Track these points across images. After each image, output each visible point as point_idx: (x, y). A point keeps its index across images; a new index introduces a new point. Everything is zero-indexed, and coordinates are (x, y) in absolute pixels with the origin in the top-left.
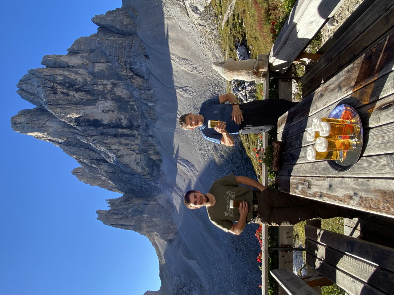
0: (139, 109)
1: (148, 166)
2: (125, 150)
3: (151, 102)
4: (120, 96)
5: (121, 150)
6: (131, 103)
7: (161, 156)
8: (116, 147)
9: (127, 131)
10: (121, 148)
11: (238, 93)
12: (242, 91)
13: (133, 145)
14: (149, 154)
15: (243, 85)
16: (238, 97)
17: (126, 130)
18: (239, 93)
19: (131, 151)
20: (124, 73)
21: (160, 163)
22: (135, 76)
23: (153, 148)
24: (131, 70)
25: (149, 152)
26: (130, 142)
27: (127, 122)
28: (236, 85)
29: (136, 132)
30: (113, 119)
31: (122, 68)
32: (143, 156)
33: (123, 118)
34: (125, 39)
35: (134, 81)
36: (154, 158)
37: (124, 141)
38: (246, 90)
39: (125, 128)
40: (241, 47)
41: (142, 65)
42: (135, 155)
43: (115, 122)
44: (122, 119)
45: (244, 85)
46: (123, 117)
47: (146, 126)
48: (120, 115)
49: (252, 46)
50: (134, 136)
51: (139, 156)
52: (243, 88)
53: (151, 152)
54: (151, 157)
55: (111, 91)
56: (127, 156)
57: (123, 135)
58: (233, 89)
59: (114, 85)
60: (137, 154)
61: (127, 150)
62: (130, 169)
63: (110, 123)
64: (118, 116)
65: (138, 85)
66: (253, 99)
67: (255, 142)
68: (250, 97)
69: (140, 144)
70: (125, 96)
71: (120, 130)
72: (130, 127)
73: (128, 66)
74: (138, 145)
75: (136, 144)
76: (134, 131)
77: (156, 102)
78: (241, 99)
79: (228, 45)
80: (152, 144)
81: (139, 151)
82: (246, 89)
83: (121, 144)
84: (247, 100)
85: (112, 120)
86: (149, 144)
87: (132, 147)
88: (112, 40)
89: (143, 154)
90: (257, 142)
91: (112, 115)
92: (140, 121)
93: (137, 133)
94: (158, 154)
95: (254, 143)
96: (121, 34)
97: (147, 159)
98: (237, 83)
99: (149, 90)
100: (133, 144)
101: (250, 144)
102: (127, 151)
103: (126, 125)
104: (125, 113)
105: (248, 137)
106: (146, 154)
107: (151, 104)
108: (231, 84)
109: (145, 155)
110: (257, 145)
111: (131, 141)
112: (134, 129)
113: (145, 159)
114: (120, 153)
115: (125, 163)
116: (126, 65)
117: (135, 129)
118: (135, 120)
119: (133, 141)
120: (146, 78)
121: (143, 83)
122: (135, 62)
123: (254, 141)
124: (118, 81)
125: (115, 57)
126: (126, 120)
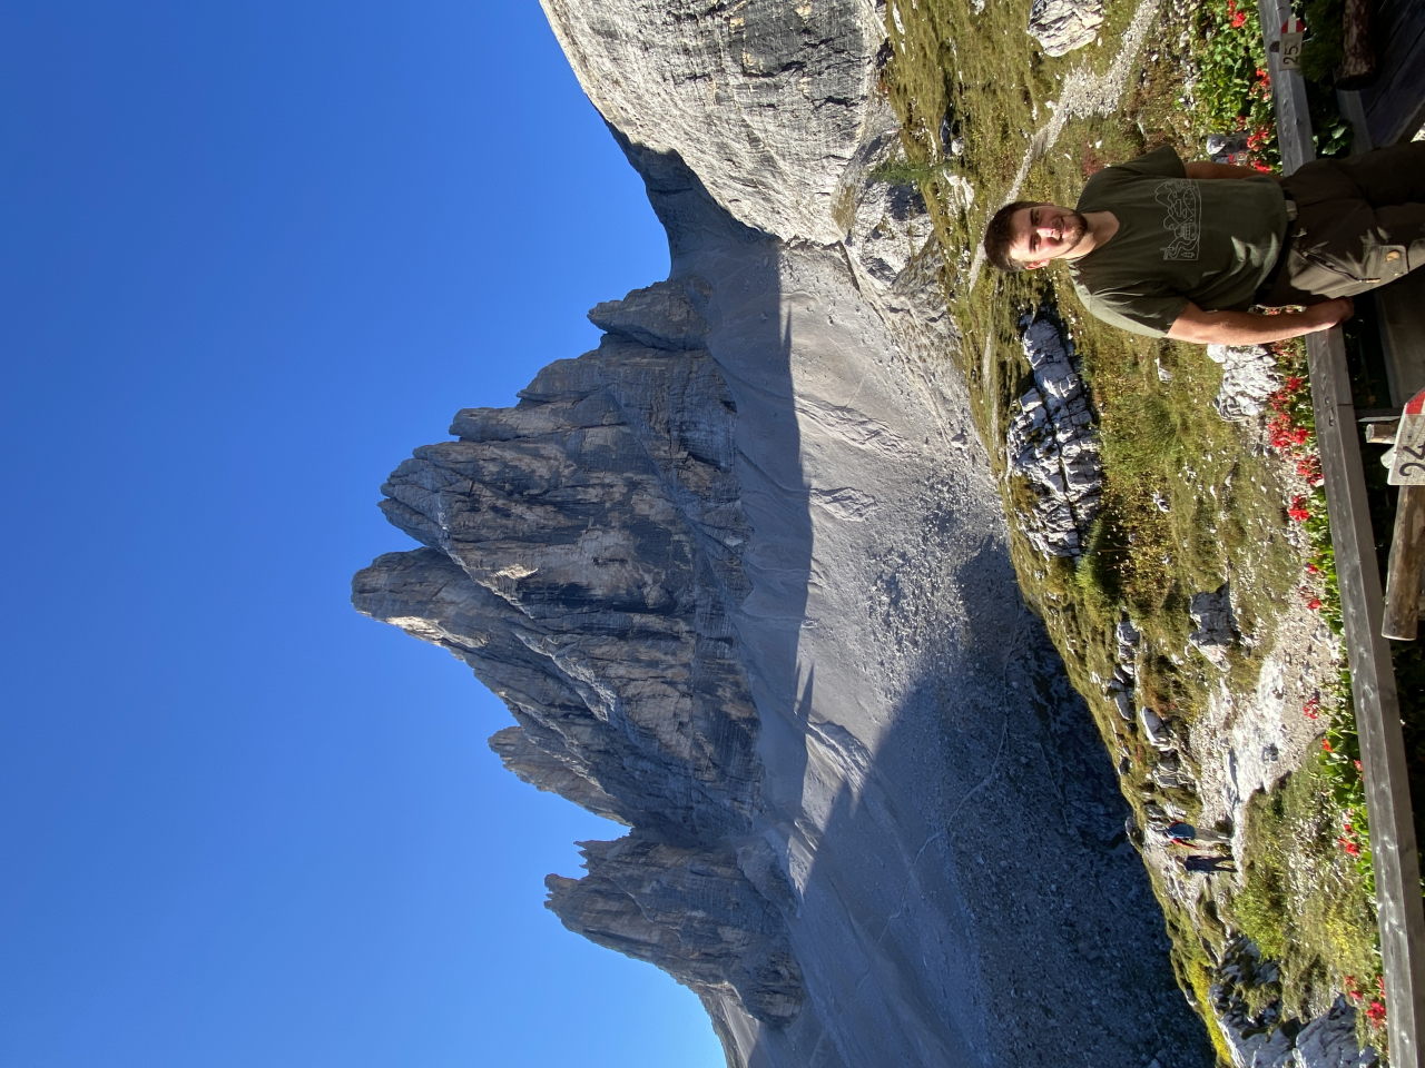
0: (697, 556)
1: (714, 737)
2: (646, 680)
3: (735, 534)
4: (647, 517)
5: (635, 680)
6: (676, 538)
7: (755, 706)
8: (622, 671)
9: (658, 621)
10: (637, 673)
11: (1030, 466)
12: (1048, 458)
13: (672, 666)
14: (718, 697)
15: (1050, 439)
16: (1034, 479)
17: (654, 619)
18: (1036, 466)
19: (665, 686)
20: (662, 453)
21: (751, 730)
22: (692, 461)
23: (731, 677)
24: (683, 443)
25: (720, 692)
26: (663, 657)
27: (660, 595)
28: (1023, 442)
29: (682, 626)
30: (621, 585)
31: (658, 438)
32: (701, 702)
33: (650, 582)
34: (671, 362)
35: (690, 475)
36: (735, 711)
37: (645, 651)
38: (1061, 455)
39: (652, 612)
40: (1037, 327)
41: (715, 429)
42: (675, 700)
43: (627, 594)
44: (645, 584)
45: (1055, 440)
46: (648, 578)
47: (713, 606)
48: (641, 572)
49: (1076, 316)
50: (676, 638)
51: (687, 704)
52: (1050, 451)
53: (726, 693)
54: (725, 708)
55: (624, 505)
56: (652, 701)
57: (645, 634)
58: (1015, 456)
59: (633, 486)
60: (683, 695)
61: (651, 680)
62: (657, 744)
63: (612, 595)
64: (636, 576)
65: (700, 487)
66: (1089, 486)
67: (1103, 634)
68: (1077, 478)
69: (692, 665)
70: (659, 518)
71: (637, 619)
72: (666, 609)
73: (675, 433)
74: (686, 665)
75: (681, 665)
76: (677, 623)
77: (750, 534)
78: (1043, 485)
79: (992, 328)
80: (729, 665)
81: (689, 688)
82: (1061, 451)
83: (638, 661)
84: (1066, 489)
85: (618, 587)
86: (719, 664)
87: (669, 674)
88: (636, 364)
89: (702, 698)
90: (1113, 633)
91: (620, 571)
92: (697, 591)
93: (687, 628)
94: (747, 701)
95: (1099, 637)
96: (662, 349)
97: (711, 714)
98: (1029, 434)
99: (729, 500)
100: (674, 662)
101: (1084, 641)
102: (652, 684)
103: (655, 604)
104: (656, 567)
105: (1074, 618)
106: (708, 697)
107: (732, 542)
108: (1006, 442)
109: (705, 701)
110: (1114, 641)
111: (666, 654)
113: (707, 714)
114: (631, 691)
115: (642, 724)
116: (669, 432)
117: (678, 617)
118: (682, 590)
119: (674, 654)
120: (723, 464)
121: (713, 481)
122: (695, 423)
123: (1100, 631)
124: (645, 477)
125: (641, 409)
126: (657, 587)
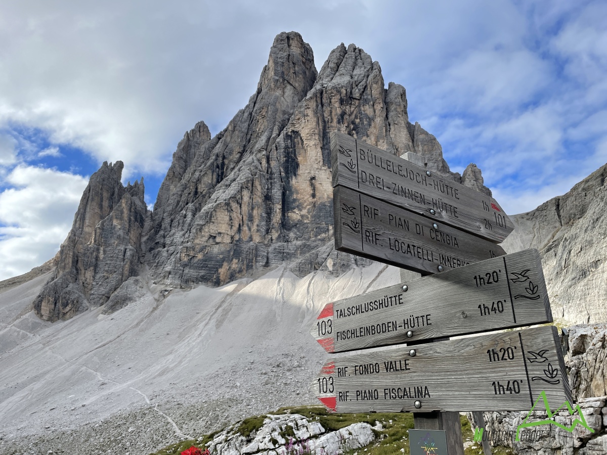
0: (320, 242)
1: (207, 259)
2: (241, 214)
5: (240, 207)
8: (246, 198)
9: (278, 219)
10: (245, 208)
13: (250, 229)
14: (232, 260)
17: (279, 217)
19: (237, 226)
21: (212, 282)
25: (235, 261)
26: (255, 224)
27: (294, 220)
29: (275, 235)
30: (299, 195)
32: (228, 249)
33: (302, 213)
37: (259, 212)
39: (283, 215)
42: (229, 233)
43: (294, 199)
44: (300, 210)
46: (304, 212)
47: (288, 254)
48: (308, 207)
50: (268, 232)
51: (227, 240)
53: (235, 265)
54: (225, 264)
56: (228, 219)
57: (269, 213)
60: (232, 238)
61: (241, 218)
63: (293, 190)
64: (305, 204)
69: (251, 242)
71: (278, 207)
72: (285, 225)
74: (251, 239)
75: (251, 235)
76: (277, 232)
80: (252, 266)
81: (237, 241)
83: (253, 209)
85: (297, 193)
86: (253, 260)
87: (245, 228)
89: (231, 249)
91: (308, 194)
92: (297, 243)
93: (274, 238)
97: (221, 256)
100: (252, 230)
102: (238, 218)
103: (288, 217)
104: (312, 217)
106: (232, 253)
107: (329, 264)
109: (229, 251)
111: (258, 226)
112: (281, 231)
113: (222, 253)
114: (234, 205)
117: (281, 233)
118: (298, 233)
119: (258, 231)
126: (299, 217)
